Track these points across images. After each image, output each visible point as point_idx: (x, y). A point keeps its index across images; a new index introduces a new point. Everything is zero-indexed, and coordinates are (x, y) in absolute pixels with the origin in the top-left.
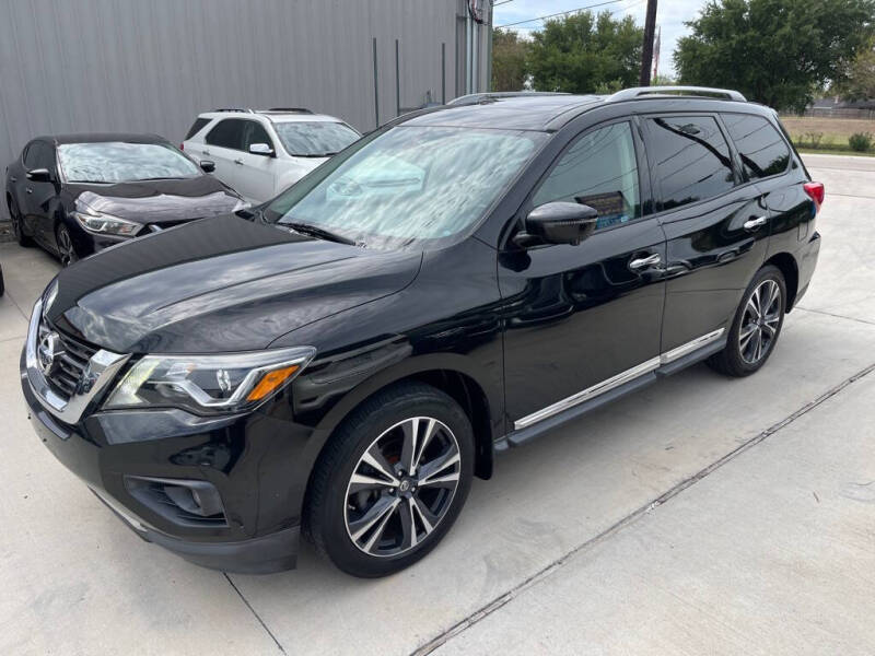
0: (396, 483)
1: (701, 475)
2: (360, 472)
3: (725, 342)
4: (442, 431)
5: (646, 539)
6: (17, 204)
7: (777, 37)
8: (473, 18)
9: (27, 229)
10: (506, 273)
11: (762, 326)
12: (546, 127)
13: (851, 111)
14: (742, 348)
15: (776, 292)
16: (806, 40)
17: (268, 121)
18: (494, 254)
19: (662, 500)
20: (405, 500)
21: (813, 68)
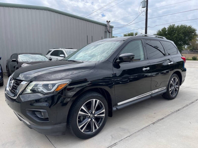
0: (89, 115)
1: (163, 119)
2: (81, 111)
3: (166, 90)
4: (100, 103)
5: (150, 132)
6: (8, 67)
7: (174, 37)
8: (108, 32)
9: (10, 73)
10: (115, 69)
11: (175, 88)
12: (123, 40)
13: (192, 53)
14: (170, 92)
15: (177, 80)
16: (180, 37)
17: (64, 50)
18: (112, 64)
19: (154, 123)
20: (92, 120)
21: (182, 43)
